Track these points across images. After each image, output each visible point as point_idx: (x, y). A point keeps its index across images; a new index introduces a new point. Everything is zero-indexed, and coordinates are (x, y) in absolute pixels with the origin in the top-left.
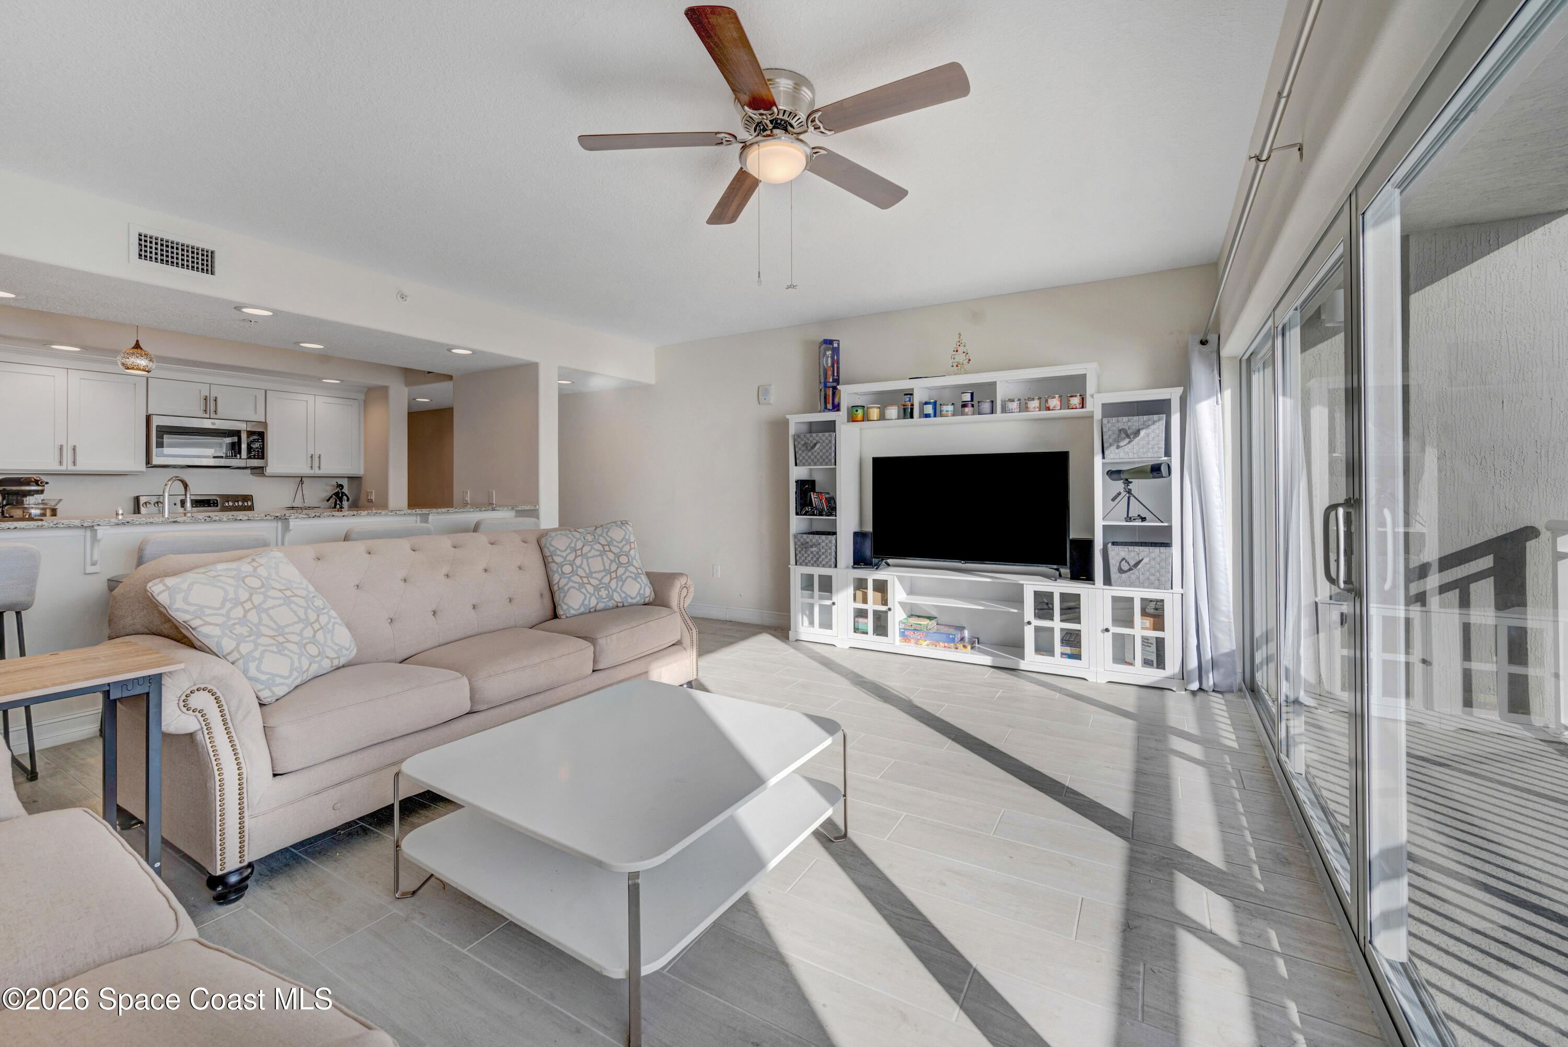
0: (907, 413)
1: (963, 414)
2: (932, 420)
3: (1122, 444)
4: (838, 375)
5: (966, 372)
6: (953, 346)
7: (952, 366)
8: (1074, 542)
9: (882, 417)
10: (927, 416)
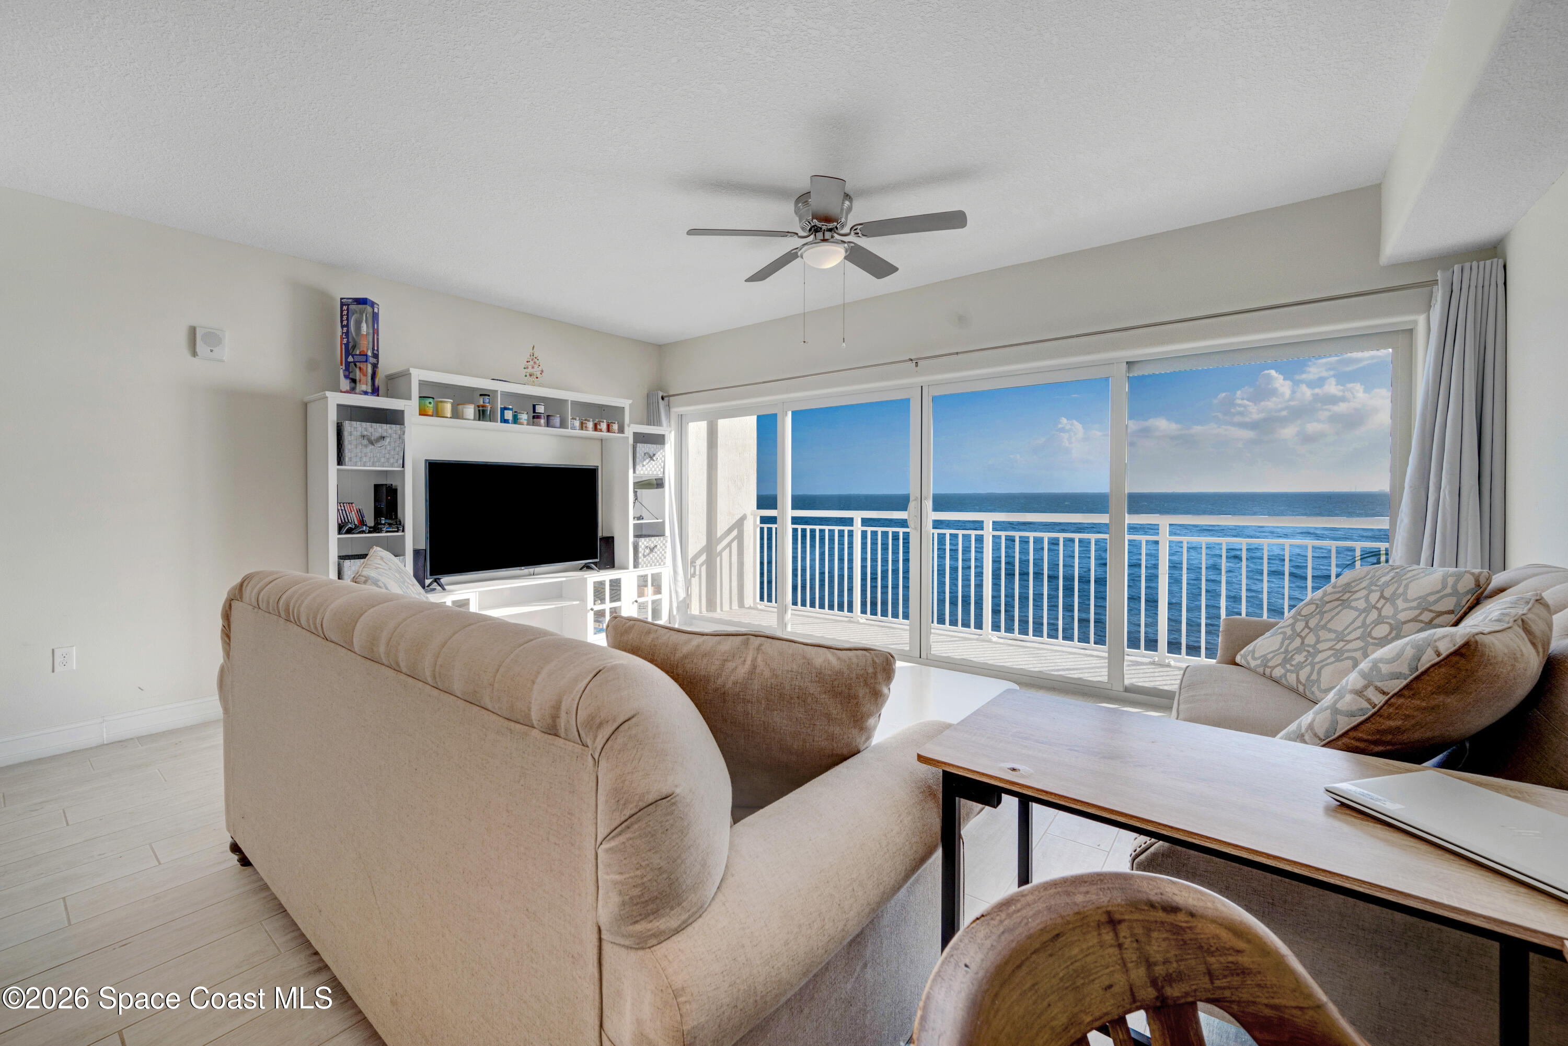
0: (482, 414)
1: (534, 424)
2: (510, 426)
3: (645, 463)
4: (378, 350)
5: (540, 385)
6: (527, 357)
7: (526, 376)
8: (603, 539)
9: (456, 415)
10: (506, 421)
